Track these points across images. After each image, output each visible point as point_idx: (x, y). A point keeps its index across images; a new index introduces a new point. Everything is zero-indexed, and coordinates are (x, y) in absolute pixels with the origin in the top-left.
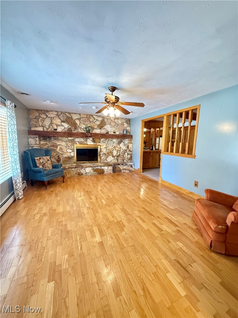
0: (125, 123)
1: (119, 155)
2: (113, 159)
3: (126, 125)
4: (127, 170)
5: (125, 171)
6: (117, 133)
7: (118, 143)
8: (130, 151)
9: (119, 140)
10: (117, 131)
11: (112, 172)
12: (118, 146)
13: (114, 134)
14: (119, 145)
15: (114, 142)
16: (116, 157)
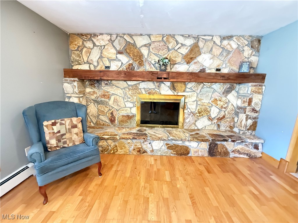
0: (246, 48)
1: (224, 117)
2: (210, 123)
3: (247, 51)
4: (244, 154)
5: (237, 155)
6: (225, 71)
7: (224, 93)
8: (254, 110)
9: (228, 85)
10: (224, 66)
11: (206, 154)
12: (224, 99)
13: (218, 72)
14: (226, 96)
15: (215, 91)
16: (215, 121)
